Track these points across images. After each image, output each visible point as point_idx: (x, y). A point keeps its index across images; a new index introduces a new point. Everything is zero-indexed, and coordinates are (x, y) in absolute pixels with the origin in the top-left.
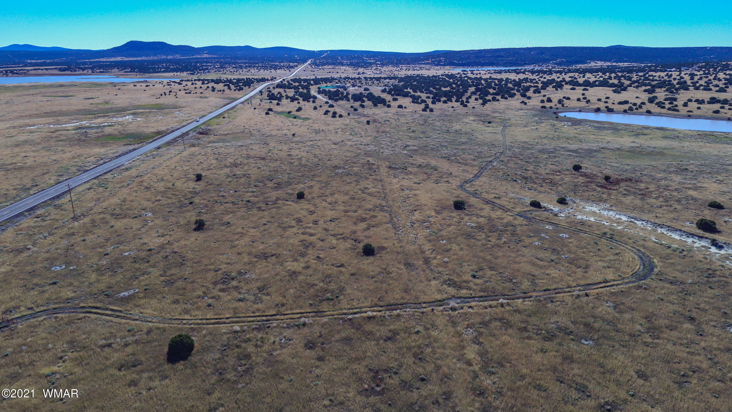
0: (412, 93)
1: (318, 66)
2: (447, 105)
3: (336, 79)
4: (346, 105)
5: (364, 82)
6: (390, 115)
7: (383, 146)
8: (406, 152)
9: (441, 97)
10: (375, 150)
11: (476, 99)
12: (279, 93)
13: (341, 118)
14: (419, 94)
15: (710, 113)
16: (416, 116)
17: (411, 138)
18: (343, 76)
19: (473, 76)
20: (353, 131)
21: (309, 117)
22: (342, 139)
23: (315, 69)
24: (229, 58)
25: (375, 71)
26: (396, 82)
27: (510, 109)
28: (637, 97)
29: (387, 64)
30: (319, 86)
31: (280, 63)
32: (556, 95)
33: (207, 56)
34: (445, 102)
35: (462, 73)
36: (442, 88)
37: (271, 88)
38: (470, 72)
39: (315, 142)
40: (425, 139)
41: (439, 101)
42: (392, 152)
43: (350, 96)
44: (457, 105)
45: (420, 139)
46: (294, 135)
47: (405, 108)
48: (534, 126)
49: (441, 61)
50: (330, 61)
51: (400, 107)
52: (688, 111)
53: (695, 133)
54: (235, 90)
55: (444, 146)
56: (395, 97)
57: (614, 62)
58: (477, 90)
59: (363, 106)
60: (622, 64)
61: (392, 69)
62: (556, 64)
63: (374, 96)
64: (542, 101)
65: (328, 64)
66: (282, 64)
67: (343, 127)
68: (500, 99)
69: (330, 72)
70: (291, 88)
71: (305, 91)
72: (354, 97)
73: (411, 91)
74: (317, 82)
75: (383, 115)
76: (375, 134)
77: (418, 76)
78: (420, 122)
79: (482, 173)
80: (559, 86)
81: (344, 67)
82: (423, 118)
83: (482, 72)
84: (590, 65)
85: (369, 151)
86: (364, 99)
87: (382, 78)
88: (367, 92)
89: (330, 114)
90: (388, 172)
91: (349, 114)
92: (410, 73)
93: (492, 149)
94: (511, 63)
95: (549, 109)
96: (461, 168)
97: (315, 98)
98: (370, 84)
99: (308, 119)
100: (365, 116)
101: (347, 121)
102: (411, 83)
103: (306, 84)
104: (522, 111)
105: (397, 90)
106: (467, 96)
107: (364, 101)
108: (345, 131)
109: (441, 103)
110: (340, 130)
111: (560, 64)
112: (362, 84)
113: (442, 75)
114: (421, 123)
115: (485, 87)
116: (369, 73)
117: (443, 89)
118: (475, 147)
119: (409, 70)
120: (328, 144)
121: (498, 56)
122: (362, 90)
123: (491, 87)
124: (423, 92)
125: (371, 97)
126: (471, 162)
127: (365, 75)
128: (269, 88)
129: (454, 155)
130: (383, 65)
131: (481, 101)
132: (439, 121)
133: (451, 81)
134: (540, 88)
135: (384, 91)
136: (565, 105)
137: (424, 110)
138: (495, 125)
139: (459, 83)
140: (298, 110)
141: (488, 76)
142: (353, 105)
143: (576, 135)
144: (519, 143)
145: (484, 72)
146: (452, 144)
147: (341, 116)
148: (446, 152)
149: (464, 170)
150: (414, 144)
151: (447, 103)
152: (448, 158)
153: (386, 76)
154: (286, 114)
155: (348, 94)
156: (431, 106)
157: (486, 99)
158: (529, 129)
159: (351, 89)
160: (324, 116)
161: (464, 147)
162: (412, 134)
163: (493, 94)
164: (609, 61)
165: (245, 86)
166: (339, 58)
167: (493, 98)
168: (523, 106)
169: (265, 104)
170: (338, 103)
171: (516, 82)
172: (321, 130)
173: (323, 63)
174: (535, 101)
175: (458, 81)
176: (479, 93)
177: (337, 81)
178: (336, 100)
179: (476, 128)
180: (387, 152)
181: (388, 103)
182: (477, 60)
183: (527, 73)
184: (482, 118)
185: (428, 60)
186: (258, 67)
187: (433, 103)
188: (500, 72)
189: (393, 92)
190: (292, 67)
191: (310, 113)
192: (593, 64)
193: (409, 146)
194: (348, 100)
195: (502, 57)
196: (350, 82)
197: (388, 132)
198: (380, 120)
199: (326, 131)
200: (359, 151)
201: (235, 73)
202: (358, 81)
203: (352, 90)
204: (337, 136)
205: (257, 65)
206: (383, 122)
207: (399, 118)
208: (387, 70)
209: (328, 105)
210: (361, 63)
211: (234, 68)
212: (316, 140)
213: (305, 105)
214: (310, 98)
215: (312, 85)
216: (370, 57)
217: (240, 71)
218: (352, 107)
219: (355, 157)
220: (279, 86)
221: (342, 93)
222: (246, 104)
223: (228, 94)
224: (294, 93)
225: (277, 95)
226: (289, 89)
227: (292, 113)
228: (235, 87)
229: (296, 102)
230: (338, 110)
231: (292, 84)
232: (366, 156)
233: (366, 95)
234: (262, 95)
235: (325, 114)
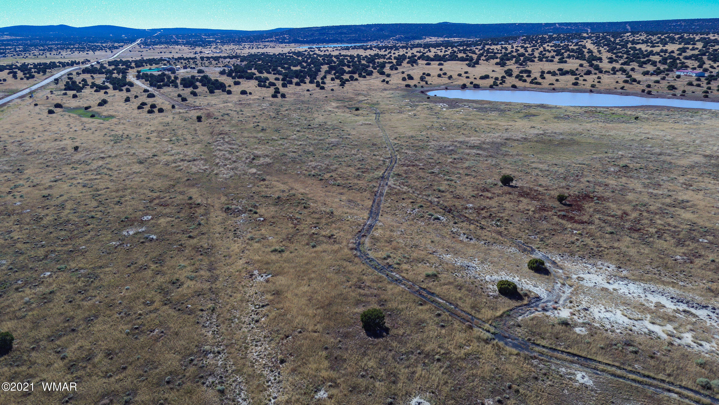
0: (258, 75)
1: (149, 45)
2: (300, 87)
3: (164, 60)
4: (172, 93)
5: (199, 62)
6: (230, 104)
7: (217, 161)
8: (254, 170)
9: (292, 77)
10: (205, 170)
11: (333, 79)
12: (84, 80)
13: (161, 114)
14: (265, 75)
15: (570, 86)
16: (265, 105)
17: (260, 141)
18: (176, 56)
19: (322, 53)
20: (175, 135)
21: (114, 114)
22: (154, 150)
23: (144, 50)
24: (37, 39)
25: (214, 50)
26: (238, 62)
27: (373, 90)
28: (493, 71)
29: (228, 43)
30: (139, 69)
31: (101, 43)
32: (417, 71)
33: (9, 37)
34: (298, 84)
35: (309, 50)
36: (292, 68)
37: (74, 73)
38: (317, 49)
39: (108, 160)
40: (280, 142)
41: (291, 83)
42: (232, 173)
43: (178, 81)
44: (312, 86)
45: (273, 143)
46: (76, 148)
47: (250, 93)
48: (409, 111)
49: (285, 38)
50: (163, 40)
51: (244, 92)
52: (550, 84)
53: (579, 110)
54: (22, 79)
55: (309, 153)
56: (237, 80)
57: (446, 37)
58: (331, 68)
59: (194, 94)
60: (452, 39)
61: (234, 47)
62: (396, 40)
63: (210, 80)
64: (404, 79)
65: (161, 43)
66: (104, 45)
67: (161, 128)
68: (359, 78)
69: (161, 52)
70: (103, 73)
71: (120, 76)
72: (184, 82)
73: (255, 72)
74: (139, 64)
75: (221, 106)
76: (207, 138)
77: (263, 54)
78: (271, 113)
80: (413, 61)
81: (179, 46)
82: (273, 107)
83: (328, 48)
84: (426, 41)
85: (195, 174)
86: (198, 84)
87: (222, 58)
88: (202, 75)
89: (147, 108)
90: (225, 220)
91: (173, 107)
92: (254, 51)
93: (376, 153)
94: (354, 40)
95: (414, 88)
96: (344, 198)
97: (131, 84)
98: (207, 64)
99: (112, 117)
100: (196, 108)
101: (169, 119)
102: (255, 63)
103: (124, 67)
104: (388, 92)
105: (239, 72)
106: (322, 76)
107: (196, 87)
108: (162, 135)
109: (293, 86)
110: (155, 134)
111: (399, 40)
112: (197, 65)
113: (289, 53)
114: (273, 115)
115: (339, 65)
116: (207, 52)
117: (294, 68)
118: (353, 152)
119: (253, 48)
120: (129, 164)
121: (341, 33)
122: (195, 73)
123: (344, 65)
124: (270, 73)
125: (206, 81)
126: (356, 181)
127: (202, 55)
128: (71, 74)
129: (327, 169)
130: (223, 43)
131: (338, 81)
132: (295, 111)
133: (300, 58)
134: (395, 63)
135: (222, 73)
136: (429, 83)
137: (274, 96)
138: (364, 112)
139: (309, 61)
140: (100, 105)
141: (336, 53)
142: (181, 93)
143: (465, 122)
144: (405, 139)
145: (331, 49)
146: (320, 148)
147: (161, 110)
148: (314, 164)
149: (350, 201)
150: (266, 153)
151: (300, 85)
152: (318, 177)
153: (226, 55)
154: (82, 111)
155: (176, 78)
156: (282, 90)
157: (343, 78)
158: (407, 116)
159: (182, 71)
160: (137, 111)
161: (337, 152)
162: (261, 134)
163: (349, 72)
164: (442, 37)
165: (39, 73)
166: (174, 36)
167: (350, 77)
168: (385, 85)
169: (55, 97)
170: (162, 91)
171: (369, 58)
172: (125, 136)
173: (154, 42)
174: (396, 79)
175: (308, 59)
176: (333, 72)
177: (165, 62)
178: (160, 87)
179: (343, 118)
180: (225, 173)
181: (227, 89)
182: (322, 37)
183: (374, 49)
184: (346, 104)
185: (272, 37)
186: (72, 49)
187: (284, 86)
188: (347, 49)
189: (234, 74)
190: (117, 48)
191: (118, 108)
192: (428, 40)
193: (258, 157)
194: (176, 86)
195: (345, 33)
196: (182, 63)
197: (226, 134)
198: (217, 114)
199: (133, 137)
200: (178, 175)
201: (40, 56)
202: (191, 61)
203: (182, 73)
204: (147, 145)
205: (72, 47)
206: (220, 118)
207: (243, 109)
208: (228, 48)
209: (147, 93)
210: (199, 41)
211: (40, 50)
212: (110, 156)
213: (114, 95)
214: (125, 85)
215: (132, 68)
216: (209, 36)
217: (48, 54)
218: (179, 96)
219: (167, 190)
220: (86, 71)
221: (169, 77)
222: (27, 98)
223: (9, 84)
224: (104, 79)
225: (80, 83)
226: (99, 74)
227: (90, 110)
228: (24, 74)
229: (103, 91)
230: (159, 101)
231: (105, 68)
232: (189, 186)
233: (199, 78)
234: (57, 84)
235: (139, 108)
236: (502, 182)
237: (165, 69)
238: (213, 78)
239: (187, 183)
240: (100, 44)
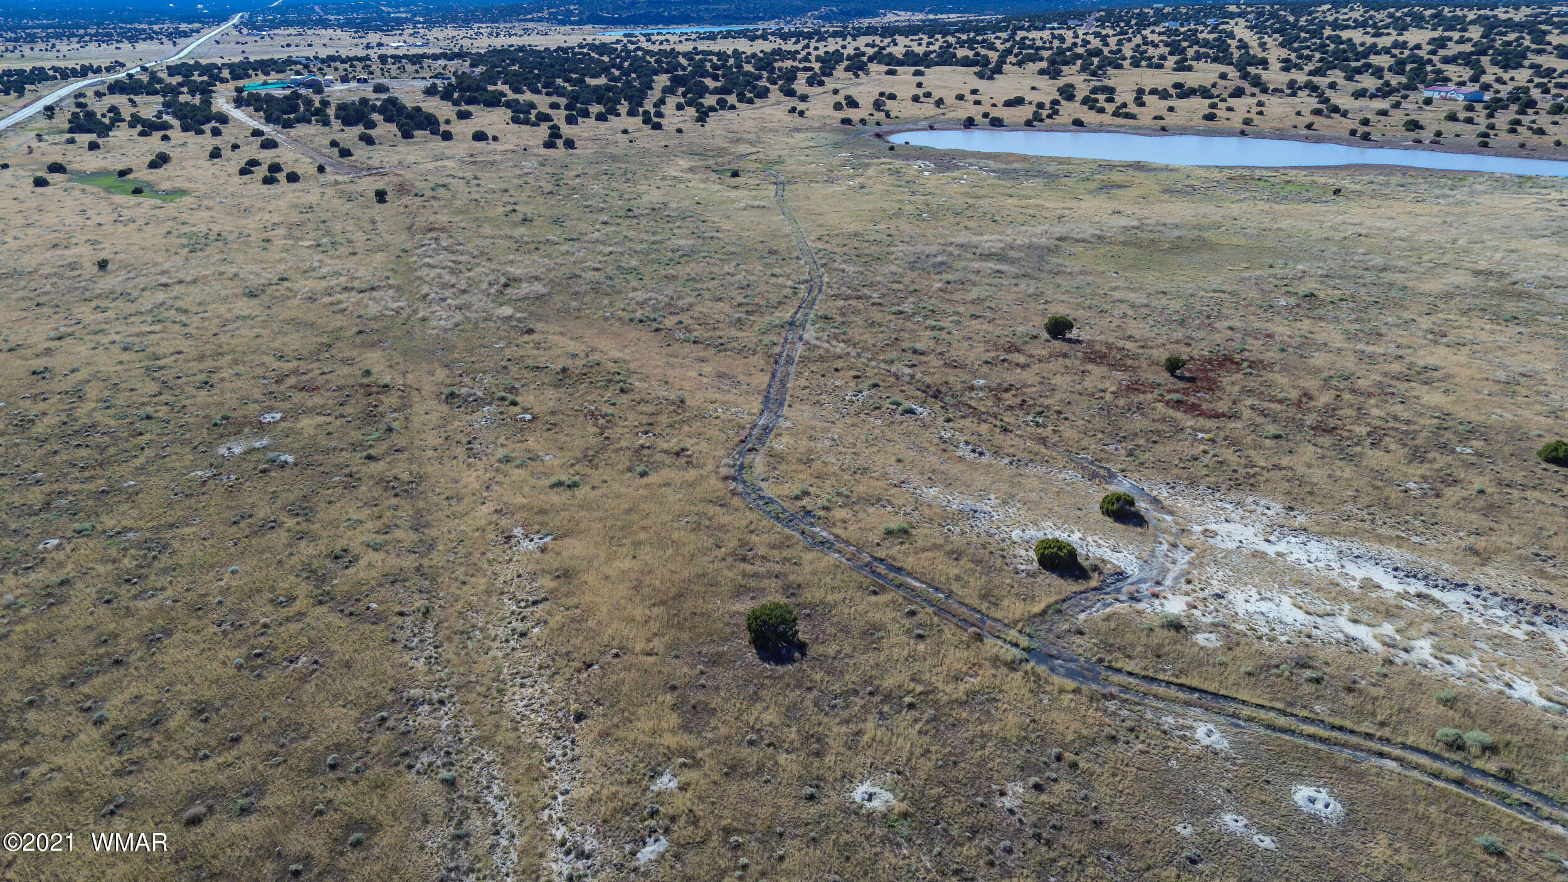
0: (511, 95)
1: (260, 29)
2: (606, 125)
3: (296, 63)
4: (317, 139)
5: (376, 67)
6: (449, 164)
7: (425, 289)
8: (507, 311)
9: (587, 102)
10: (397, 311)
11: (680, 107)
12: (113, 109)
13: (294, 186)
14: (527, 96)
15: (1198, 121)
16: (529, 165)
17: (520, 245)
18: (324, 53)
19: (656, 48)
20: (327, 233)
21: (186, 185)
22: (281, 267)
23: (248, 39)
25: (411, 40)
26: (465, 66)
27: (770, 130)
28: (1033, 88)
29: (442, 23)
30: (240, 83)
31: (150, 23)
32: (866, 89)
34: (601, 117)
35: (625, 40)
36: (588, 80)
37: (90, 93)
38: (643, 39)
39: (178, 290)
40: (565, 247)
41: (586, 114)
42: (458, 317)
43: (331, 112)
44: (634, 123)
45: (550, 249)
46: (103, 265)
47: (495, 139)
48: (850, 177)
49: (570, 13)
50: (292, 17)
51: (480, 136)
52: (1156, 118)
53: (1217, 175)
55: (630, 271)
56: (464, 107)
57: (930, 12)
58: (677, 81)
59: (369, 141)
60: (944, 16)
61: (455, 33)
62: (821, 18)
63: (404, 107)
64: (838, 106)
65: (289, 24)
66: (156, 28)
67: (295, 217)
68: (738, 105)
69: (289, 45)
70: (156, 93)
71: (197, 100)
72: (343, 113)
73: (505, 88)
74: (239, 71)
75: (430, 166)
76: (401, 239)
77: (521, 49)
78: (543, 184)
79: (783, 383)
80: (857, 65)
81: (330, 31)
82: (548, 169)
83: (669, 37)
84: (886, 19)
85: (375, 318)
86: (375, 117)
87: (428, 57)
88: (384, 96)
89: (261, 172)
90: (445, 421)
91: (321, 169)
92: (500, 42)
93: (777, 271)
94: (727, 17)
95: (860, 126)
96: (707, 369)
97: (223, 119)
98: (394, 72)
99: (182, 192)
100: (372, 172)
101: (313, 197)
102: (505, 68)
103: (205, 78)
104: (802, 135)
105: (469, 89)
106: (655, 99)
107: (371, 125)
108: (298, 233)
109: (591, 121)
110: (282, 231)
111: (827, 18)
112: (372, 73)
113: (581, 46)
114: (548, 187)
115: (693, 75)
116: (395, 44)
117: (591, 82)
118: (726, 269)
119: (498, 35)
120: (225, 300)
122: (367, 91)
123: (705, 74)
124: (538, 92)
125: (393, 110)
126: (733, 332)
127: (383, 51)
128: (82, 95)
129: (671, 308)
130: (430, 24)
131: (691, 111)
132: (596, 177)
133: (606, 59)
134: (817, 70)
135: (430, 92)
136: (892, 114)
137: (549, 145)
138: (750, 181)
139: (626, 64)
140: (153, 165)
141: (687, 47)
142: (338, 137)
143: (971, 201)
144: (840, 240)
145: (676, 38)
146: (653, 261)
147: (293, 178)
148: (640, 295)
149: (720, 376)
150: (533, 271)
151: (605, 120)
152: (651, 324)
153: (438, 51)
154: (113, 180)
155: (325, 103)
156: (566, 130)
157: (702, 105)
158: (844, 188)
159: (339, 87)
160: (238, 179)
161: (692, 268)
162: (522, 230)
163: (716, 91)
164: (921, 11)
165: (7, 93)
166: (317, 9)
167: (719, 101)
168: (796, 119)
169: (49, 149)
170: (293, 132)
171: (760, 59)
172: (213, 236)
173: (272, 21)
174: (820, 105)
175: (624, 60)
176: (681, 90)
177: (299, 67)
178: (288, 125)
179: (704, 194)
180: (442, 318)
181: (443, 128)
182: (654, 11)
183: (771, 38)
184: (711, 162)
185: (540, 10)
186: (82, 37)
187: (571, 120)
188: (712, 37)
189: (456, 95)
190: (186, 35)
191: (195, 173)
192: (890, 18)
193: (517, 280)
194: (326, 123)
196: (336, 69)
197: (443, 230)
198: (420, 185)
199: (231, 238)
200: (338, 321)
201: (9, 55)
202: (359, 65)
203: (339, 92)
204: (265, 255)
205: (82, 32)
206: (428, 193)
207: (479, 174)
208: (441, 35)
209: (260, 139)
210: (375, 19)
211: (8, 41)
212: (181, 282)
213: (185, 144)
214: (208, 121)
215: (224, 81)
216: (397, 6)
217: (26, 49)
218: (334, 144)
219: (315, 355)
220: (116, 88)
221: (309, 102)
224: (160, 107)
225: (104, 116)
226: (148, 94)
227: (131, 176)
229: (158, 135)
230: (288, 156)
231: (160, 81)
232: (363, 345)
233: (378, 103)
234: (51, 117)
235: (243, 172)
236: (1049, 332)
237: (299, 84)
238: (409, 103)
239: (358, 340)
240: (145, 27)
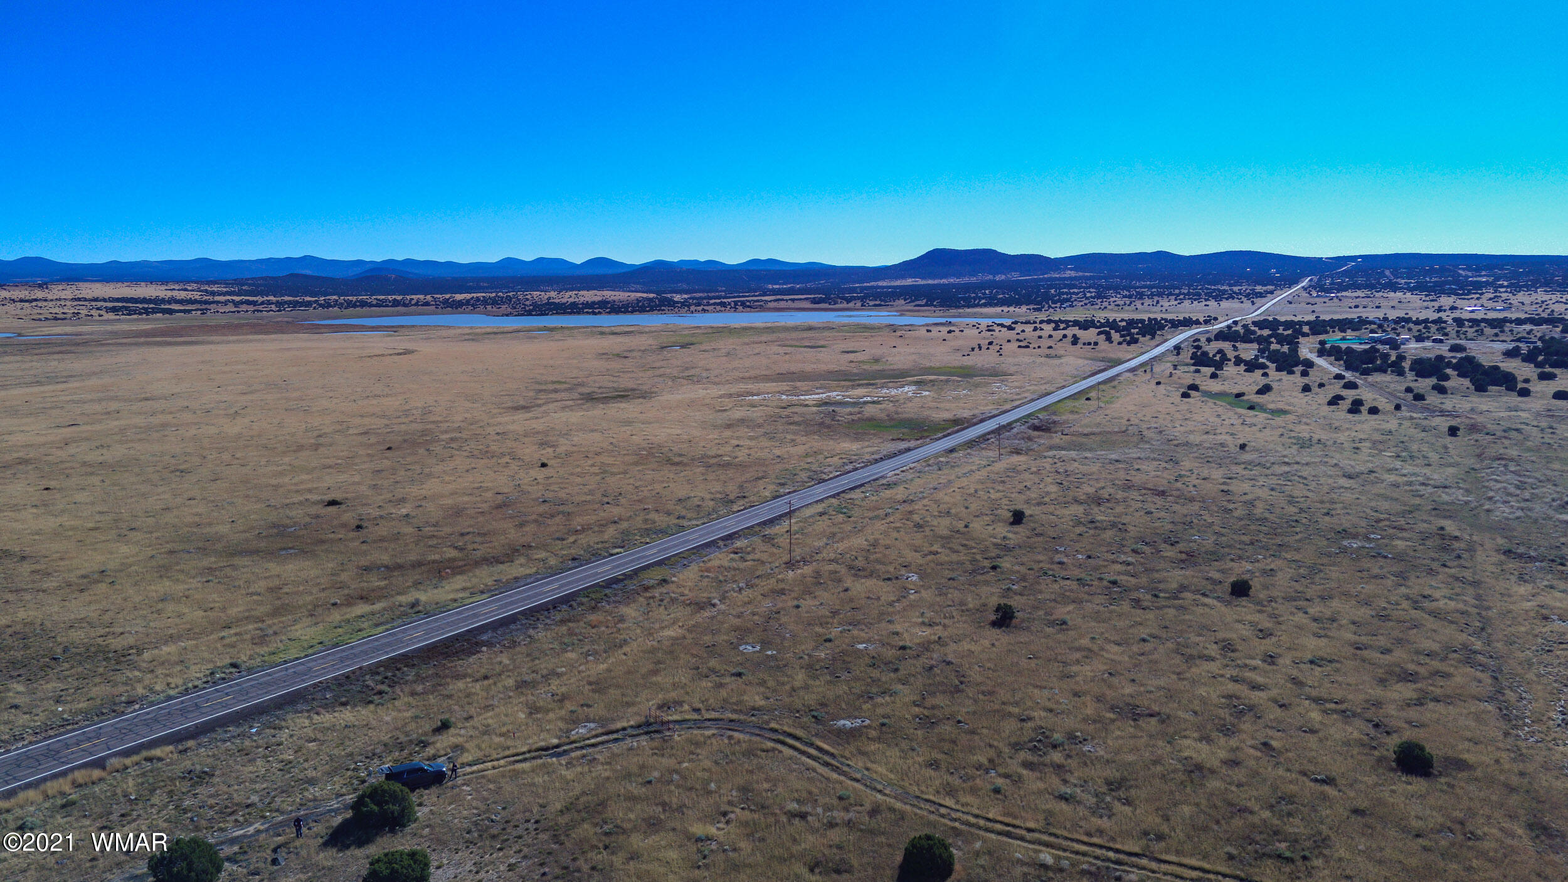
1: (1328, 291)
3: (1372, 323)
4: (1392, 386)
5: (1451, 329)
6: (1524, 414)
7: (1491, 494)
10: (1467, 503)
12: (1220, 351)
13: (1375, 417)
18: (1393, 315)
20: (1406, 449)
21: (1287, 408)
22: (1370, 465)
23: (1317, 300)
24: (1117, 277)
25: (1490, 304)
26: (1555, 332)
29: (1532, 287)
30: (1322, 337)
31: (1230, 285)
33: (1073, 274)
37: (1203, 339)
39: (1296, 467)
42: (1520, 513)
43: (1406, 365)
46: (1243, 447)
50: (1361, 280)
51: (1561, 395)
54: (1120, 343)
56: (1548, 369)
59: (1442, 390)
61: (1546, 297)
63: (1480, 366)
65: (1356, 287)
66: (1236, 289)
67: (1377, 436)
69: (1357, 307)
70: (1251, 341)
71: (1285, 348)
72: (1416, 367)
74: (1319, 328)
75: (1503, 414)
76: (1472, 462)
81: (1399, 294)
85: (1447, 503)
86: (1448, 371)
87: (1510, 322)
88: (1459, 355)
89: (1346, 405)
90: (1501, 563)
91: (1398, 407)
97: (1309, 364)
98: (1471, 334)
99: (1284, 412)
100: (1443, 413)
101: (1392, 424)
103: (1290, 332)
105: (1556, 353)
107: (1445, 378)
108: (1381, 447)
110: (1368, 444)
112: (1446, 334)
116: (1469, 308)
120: (1331, 476)
122: (1443, 350)
125: (1470, 367)
127: (1458, 314)
128: (1198, 340)
130: (1515, 288)
135: (1510, 354)
140: (1260, 392)
142: (1412, 385)
147: (1374, 411)
153: (1523, 316)
154: (1232, 399)
155: (1401, 358)
159: (1413, 345)
160: (1327, 408)
165: (1144, 336)
166: (1387, 273)
169: (1182, 375)
170: (1370, 379)
172: (1315, 440)
173: (1339, 284)
177: (1373, 326)
178: (1366, 372)
180: (1503, 511)
181: (1520, 386)
186: (1178, 295)
189: (1541, 358)
190: (1261, 295)
191: (1292, 400)
194: (1401, 373)
196: (1410, 330)
197: (1512, 460)
198: (1492, 427)
199: (1329, 443)
200: (1417, 501)
201: (1126, 308)
202: (1434, 328)
203: (1413, 348)
204: (1357, 457)
205: (1177, 291)
206: (1498, 434)
207: (1555, 425)
208: (1527, 300)
209: (1342, 382)
210: (1450, 283)
211: (1125, 297)
212: (1298, 463)
213: (1280, 380)
214: (1297, 365)
215: (1305, 335)
216: (1478, 270)
217: (1138, 303)
218: (1409, 390)
219: (1403, 514)
220: (1221, 336)
221: (1386, 356)
222: (1140, 372)
223: (1104, 350)
224: (1256, 352)
225: (1214, 356)
226: (1245, 342)
227: (1245, 398)
228: (1122, 336)
229: (1259, 372)
230: (1367, 395)
231: (1254, 332)
232: (1437, 515)
233: (1454, 361)
234: (1178, 354)
235: (1330, 403)
237: (1376, 340)
238: (1486, 361)
239: (1434, 513)
240: (1227, 288)
